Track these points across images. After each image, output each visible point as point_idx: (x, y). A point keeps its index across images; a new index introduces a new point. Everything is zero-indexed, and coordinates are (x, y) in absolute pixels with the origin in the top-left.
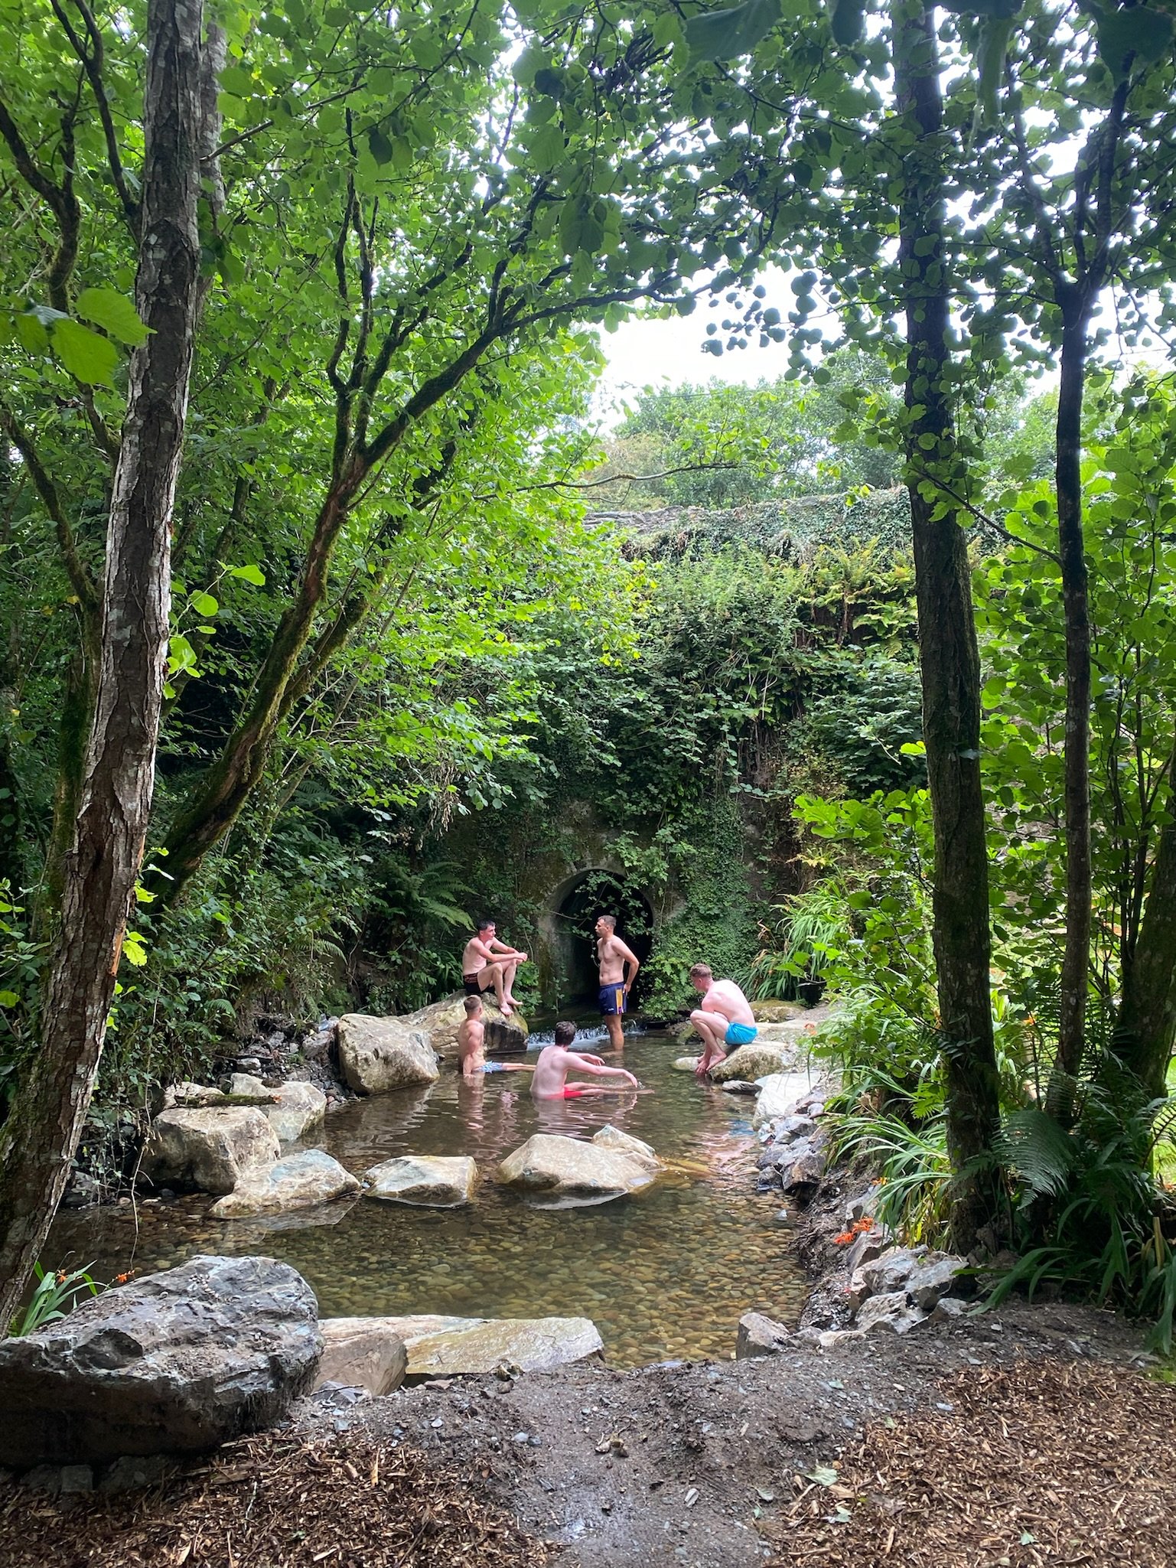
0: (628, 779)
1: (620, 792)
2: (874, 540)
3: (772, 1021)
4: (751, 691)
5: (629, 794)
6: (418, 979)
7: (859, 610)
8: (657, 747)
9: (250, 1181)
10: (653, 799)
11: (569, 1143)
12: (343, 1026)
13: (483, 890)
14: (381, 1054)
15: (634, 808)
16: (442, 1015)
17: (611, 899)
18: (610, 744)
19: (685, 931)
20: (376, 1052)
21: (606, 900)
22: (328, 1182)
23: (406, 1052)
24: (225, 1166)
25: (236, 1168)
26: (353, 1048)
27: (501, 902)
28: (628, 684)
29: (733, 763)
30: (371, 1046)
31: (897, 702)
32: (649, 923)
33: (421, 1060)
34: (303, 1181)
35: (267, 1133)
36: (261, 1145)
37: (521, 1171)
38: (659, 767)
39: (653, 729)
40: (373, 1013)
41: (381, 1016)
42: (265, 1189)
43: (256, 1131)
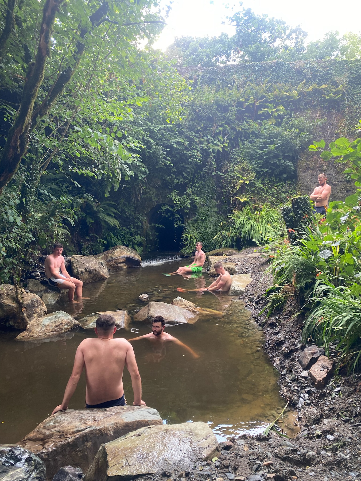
0: (175, 170)
1: (172, 175)
2: (266, 80)
3: (227, 255)
4: (221, 138)
5: (176, 176)
6: (100, 242)
7: (260, 107)
8: (186, 158)
9: (33, 325)
10: (185, 178)
11: (165, 305)
12: (73, 260)
13: (122, 211)
14: (87, 270)
15: (177, 181)
16: (110, 255)
17: (169, 214)
18: (168, 158)
19: (195, 225)
20: (85, 269)
21: (167, 214)
22: (67, 325)
23: (97, 269)
24: (23, 319)
25: (28, 320)
26: (77, 268)
27: (130, 215)
28: (176, 134)
29: (214, 163)
30: (84, 267)
31: (274, 141)
32: (183, 222)
33: (103, 272)
34: (56, 324)
35: (41, 304)
36: (38, 310)
37: (146, 317)
38: (187, 166)
39: (185, 152)
40: (84, 255)
41: (87, 256)
42: (40, 328)
43: (36, 304)
